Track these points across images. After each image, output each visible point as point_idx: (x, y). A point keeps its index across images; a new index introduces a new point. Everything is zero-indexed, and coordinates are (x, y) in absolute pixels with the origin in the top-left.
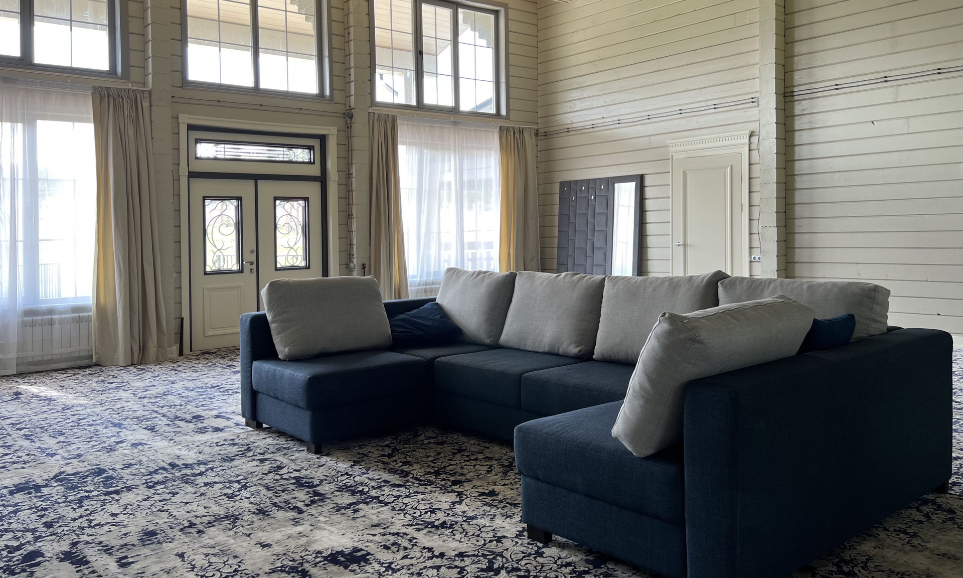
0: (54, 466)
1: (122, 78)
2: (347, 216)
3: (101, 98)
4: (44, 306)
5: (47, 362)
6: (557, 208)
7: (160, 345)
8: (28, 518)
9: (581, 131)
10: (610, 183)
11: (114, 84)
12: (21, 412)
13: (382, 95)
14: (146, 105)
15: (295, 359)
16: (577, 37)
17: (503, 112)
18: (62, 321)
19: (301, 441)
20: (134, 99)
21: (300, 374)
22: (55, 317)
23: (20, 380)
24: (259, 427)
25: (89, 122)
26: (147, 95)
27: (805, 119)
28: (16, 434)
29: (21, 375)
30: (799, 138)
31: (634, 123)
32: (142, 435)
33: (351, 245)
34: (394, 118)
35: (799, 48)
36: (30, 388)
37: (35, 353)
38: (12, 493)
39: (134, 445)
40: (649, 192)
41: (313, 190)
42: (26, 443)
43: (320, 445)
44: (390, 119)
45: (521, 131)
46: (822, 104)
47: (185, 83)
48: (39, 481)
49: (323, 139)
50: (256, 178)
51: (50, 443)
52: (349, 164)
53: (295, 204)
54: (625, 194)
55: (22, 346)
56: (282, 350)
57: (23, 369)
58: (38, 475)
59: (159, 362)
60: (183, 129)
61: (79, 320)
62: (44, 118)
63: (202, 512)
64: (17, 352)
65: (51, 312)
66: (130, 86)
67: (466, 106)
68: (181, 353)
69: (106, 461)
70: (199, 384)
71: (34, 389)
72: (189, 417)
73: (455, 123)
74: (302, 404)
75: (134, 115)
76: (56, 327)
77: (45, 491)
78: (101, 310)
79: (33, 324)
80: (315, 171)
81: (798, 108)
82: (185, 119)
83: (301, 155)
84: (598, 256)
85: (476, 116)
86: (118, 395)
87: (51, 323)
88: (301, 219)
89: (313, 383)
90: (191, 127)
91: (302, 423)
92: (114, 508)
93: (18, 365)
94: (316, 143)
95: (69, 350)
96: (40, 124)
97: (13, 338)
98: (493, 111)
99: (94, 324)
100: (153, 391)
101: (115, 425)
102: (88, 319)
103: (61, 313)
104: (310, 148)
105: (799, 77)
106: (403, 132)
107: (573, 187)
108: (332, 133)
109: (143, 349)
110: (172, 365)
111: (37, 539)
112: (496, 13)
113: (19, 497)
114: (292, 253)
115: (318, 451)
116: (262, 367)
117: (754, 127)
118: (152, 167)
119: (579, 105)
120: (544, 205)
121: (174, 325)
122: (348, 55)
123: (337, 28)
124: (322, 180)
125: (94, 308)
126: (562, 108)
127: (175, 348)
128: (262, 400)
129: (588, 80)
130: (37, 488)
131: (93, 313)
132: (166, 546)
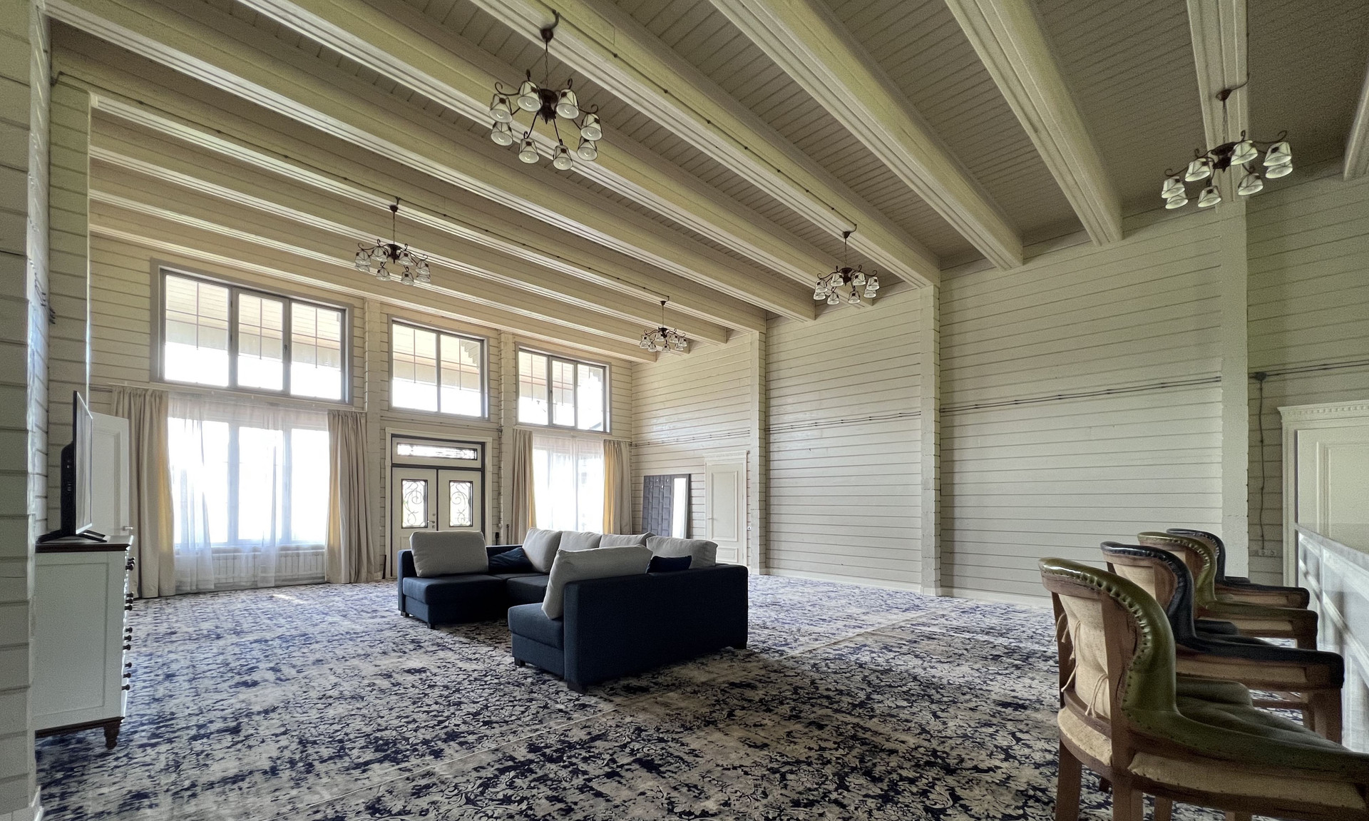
0: (280, 631)
1: (348, 404)
2: (498, 494)
3: (334, 417)
4: (294, 545)
5: (297, 579)
6: (642, 493)
7: (369, 572)
8: (256, 653)
9: (656, 444)
10: (672, 477)
11: (343, 408)
12: (270, 606)
13: (523, 418)
14: (363, 421)
15: (424, 577)
16: (656, 385)
17: (608, 431)
18: (305, 555)
19: (424, 622)
20: (356, 418)
21: (423, 584)
22: (300, 552)
23: (276, 590)
24: (407, 616)
25: (324, 430)
26: (364, 415)
27: (776, 445)
28: (263, 617)
29: (277, 587)
30: (774, 456)
31: (686, 442)
32: (337, 618)
33: (500, 512)
34: (531, 433)
35: (773, 402)
36: (280, 596)
37: (287, 574)
38: (251, 643)
39: (331, 623)
40: (694, 485)
41: (476, 477)
42: (268, 621)
43: (434, 624)
44: (528, 433)
45: (619, 443)
46: (783, 437)
47: (390, 409)
48: (268, 638)
49: (483, 444)
50: (438, 468)
51: (282, 621)
52: (500, 461)
53: (463, 485)
54: (680, 486)
55: (278, 570)
56: (419, 572)
57: (279, 583)
58: (268, 636)
59: (367, 582)
60: (388, 437)
61: (317, 554)
62: (297, 427)
63: (353, 652)
64: (276, 572)
65: (298, 548)
66: (353, 410)
67: (583, 425)
68: (384, 577)
69: (310, 630)
70: (386, 594)
71: (282, 596)
72: (370, 611)
73: (573, 437)
74: (424, 601)
75: (355, 427)
76: (301, 558)
77: (270, 643)
78: (331, 550)
79: (286, 556)
80: (478, 464)
81: (773, 438)
82: (390, 431)
83: (469, 454)
84: (665, 524)
85: (591, 433)
86: (333, 599)
87: (298, 555)
88: (467, 494)
89: (429, 590)
90: (393, 436)
91: (423, 611)
92: (305, 650)
93: (276, 581)
94: (479, 447)
95: (310, 572)
96: (294, 432)
97: (273, 564)
98: (601, 429)
99: (326, 556)
100: (356, 597)
101: (324, 614)
102: (322, 554)
103: (305, 549)
104: (475, 450)
105: (773, 420)
106: (536, 441)
107: (651, 479)
108: (489, 441)
109: (358, 573)
110: (375, 584)
111: (257, 662)
112: (604, 368)
113: (254, 645)
114: (462, 516)
115: (433, 628)
116: (408, 581)
117: (747, 448)
118: (366, 460)
119: (655, 428)
120: (634, 491)
121: (379, 560)
122: (500, 393)
123: (493, 376)
124: (482, 470)
125: (326, 547)
126: (646, 429)
127: (380, 574)
128: (408, 601)
129: (661, 413)
130: (266, 641)
131: (325, 550)
132: (325, 666)
